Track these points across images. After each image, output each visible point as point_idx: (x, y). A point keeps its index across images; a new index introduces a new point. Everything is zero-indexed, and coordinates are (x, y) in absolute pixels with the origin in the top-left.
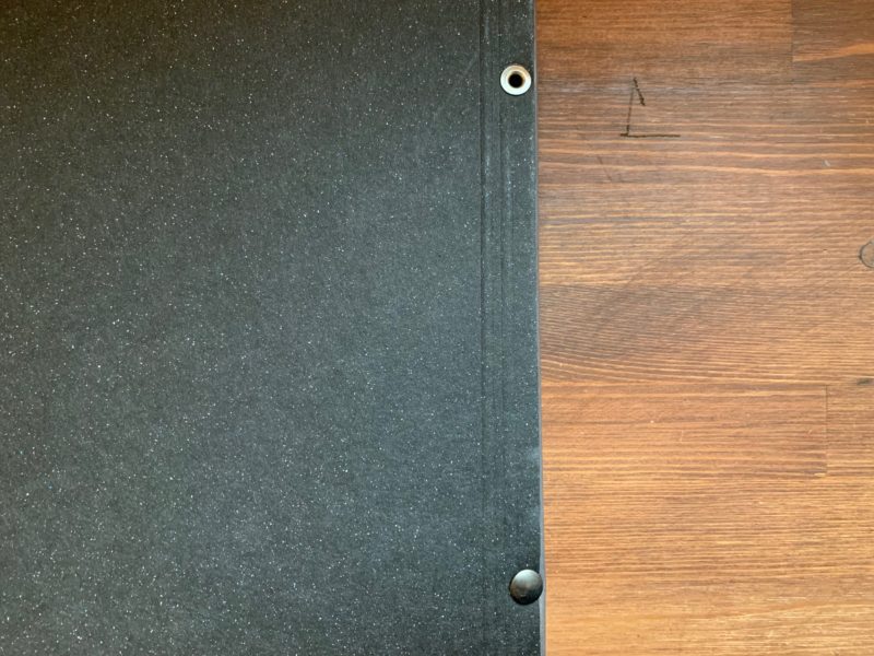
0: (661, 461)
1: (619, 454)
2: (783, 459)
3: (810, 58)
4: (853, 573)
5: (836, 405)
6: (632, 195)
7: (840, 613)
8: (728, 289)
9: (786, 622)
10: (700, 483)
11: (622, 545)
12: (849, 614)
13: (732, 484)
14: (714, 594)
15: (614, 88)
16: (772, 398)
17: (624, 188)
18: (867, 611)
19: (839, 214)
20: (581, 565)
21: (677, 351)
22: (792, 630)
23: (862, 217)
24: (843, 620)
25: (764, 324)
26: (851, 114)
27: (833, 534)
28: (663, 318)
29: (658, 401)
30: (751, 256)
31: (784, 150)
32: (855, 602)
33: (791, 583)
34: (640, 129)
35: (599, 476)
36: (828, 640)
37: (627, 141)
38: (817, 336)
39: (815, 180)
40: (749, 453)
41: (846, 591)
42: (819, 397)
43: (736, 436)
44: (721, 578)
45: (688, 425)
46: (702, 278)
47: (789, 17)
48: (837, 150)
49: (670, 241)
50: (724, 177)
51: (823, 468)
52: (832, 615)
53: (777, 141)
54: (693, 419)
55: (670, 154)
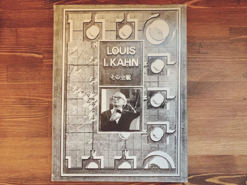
0: (206, 114)
1: (198, 113)
2: (229, 114)
3: (233, 39)
4: (243, 135)
5: (239, 103)
6: (200, 64)
7: (241, 143)
8: (218, 82)
9: (231, 144)
10: (213, 118)
11: (199, 130)
12: (242, 143)
13: (220, 118)
14: (217, 139)
15: (196, 44)
16: (227, 102)
17: (199, 63)
18: (246, 142)
19: (239, 68)
20: (191, 134)
21: (209, 93)
22: (232, 146)
23: (243, 68)
24: (242, 144)
25: (225, 88)
26: (241, 49)
27: (239, 128)
28: (206, 87)
29: (206, 103)
30: (223, 76)
31: (228, 56)
32: (243, 141)
33: (231, 137)
34: (201, 52)
35: (195, 117)
36: (239, 148)
37: (199, 54)
38: (235, 90)
39: (234, 61)
40: (223, 112)
41: (242, 138)
42: (236, 102)
43: (220, 109)
44: (218, 136)
45: (212, 107)
46: (213, 80)
47: (229, 31)
48: (238, 56)
49: (207, 73)
50: (217, 61)
51: (237, 115)
52: (239, 143)
53: (227, 54)
54: (212, 106)
55: (207, 57)
